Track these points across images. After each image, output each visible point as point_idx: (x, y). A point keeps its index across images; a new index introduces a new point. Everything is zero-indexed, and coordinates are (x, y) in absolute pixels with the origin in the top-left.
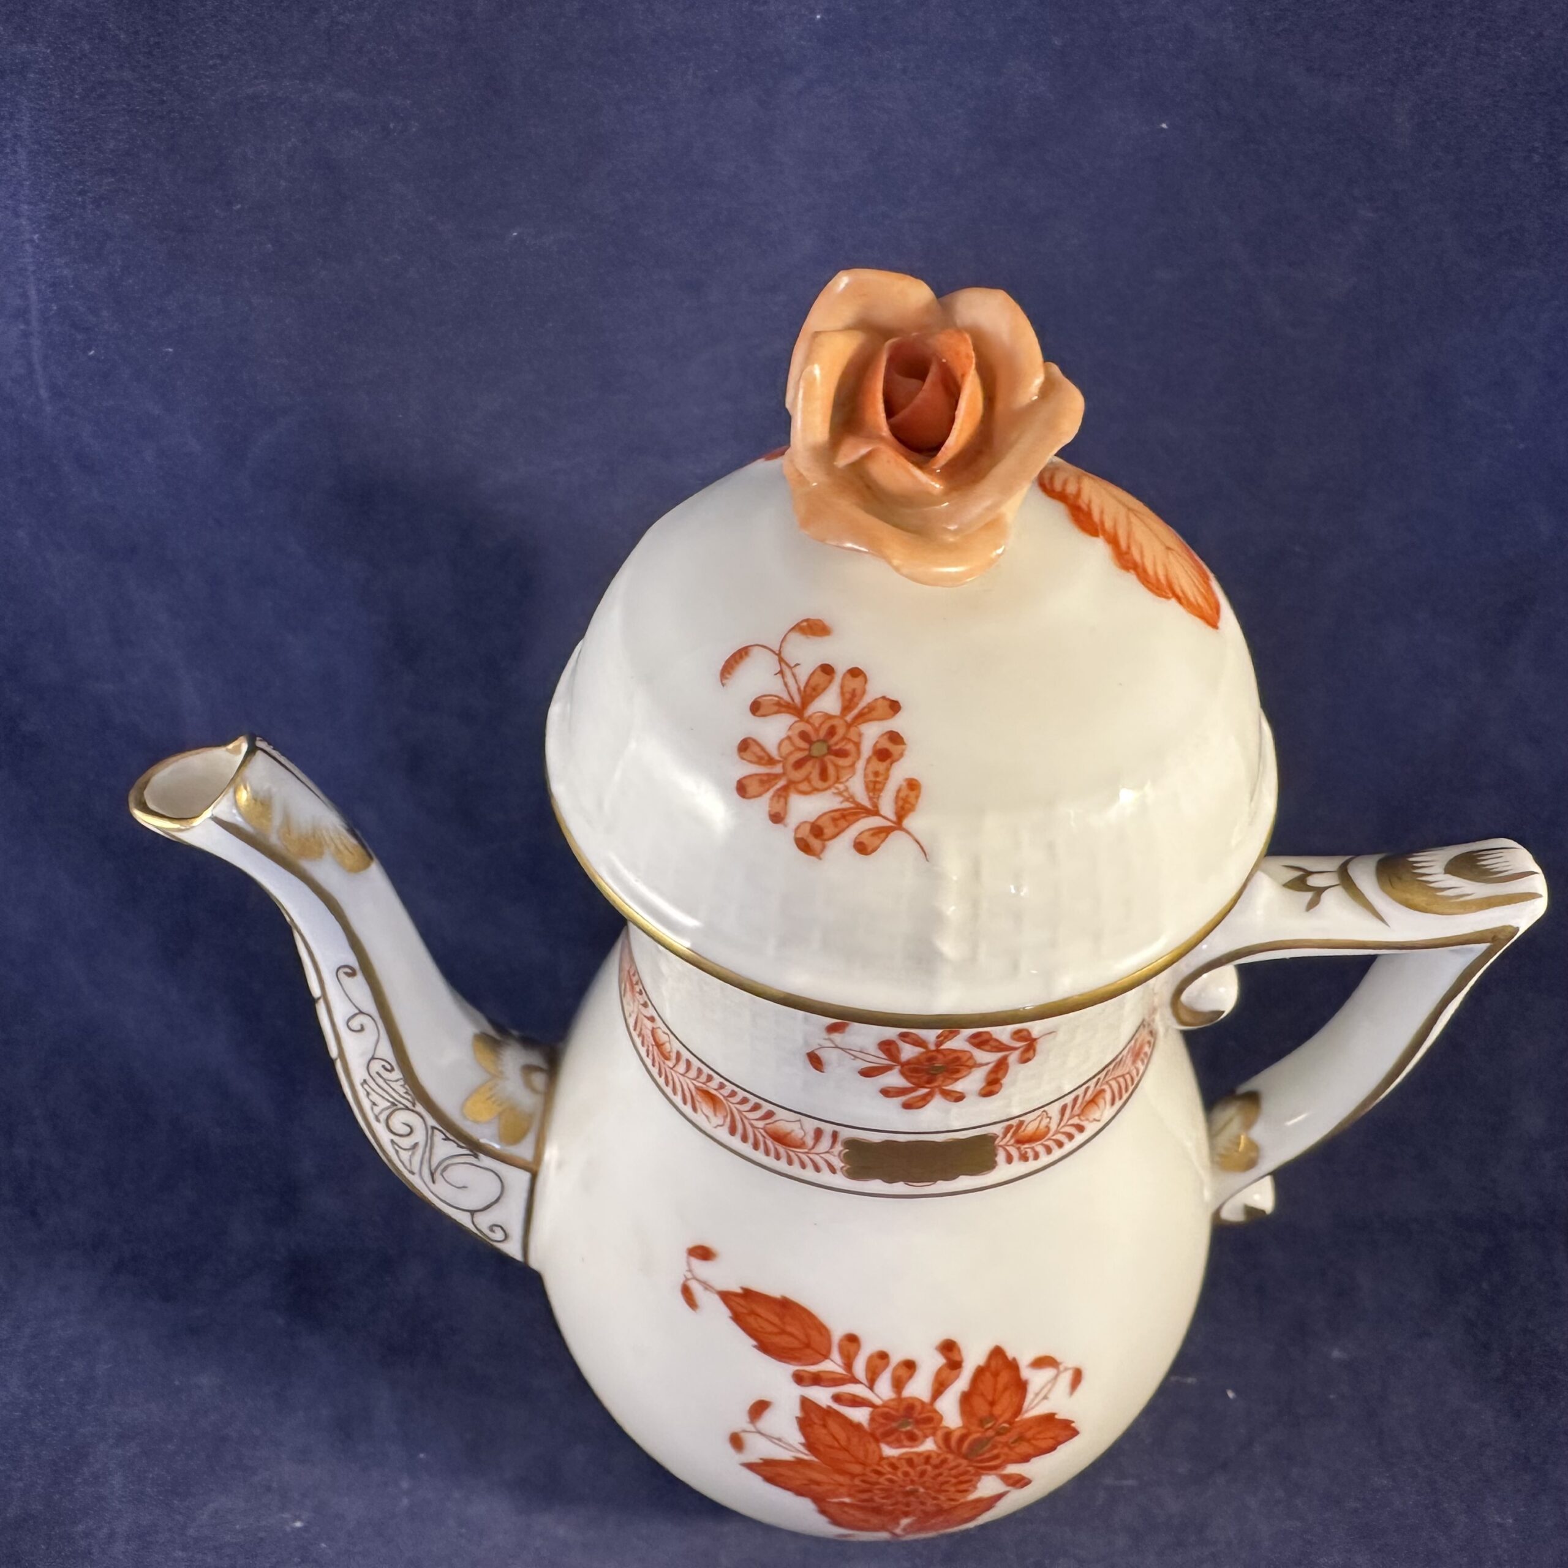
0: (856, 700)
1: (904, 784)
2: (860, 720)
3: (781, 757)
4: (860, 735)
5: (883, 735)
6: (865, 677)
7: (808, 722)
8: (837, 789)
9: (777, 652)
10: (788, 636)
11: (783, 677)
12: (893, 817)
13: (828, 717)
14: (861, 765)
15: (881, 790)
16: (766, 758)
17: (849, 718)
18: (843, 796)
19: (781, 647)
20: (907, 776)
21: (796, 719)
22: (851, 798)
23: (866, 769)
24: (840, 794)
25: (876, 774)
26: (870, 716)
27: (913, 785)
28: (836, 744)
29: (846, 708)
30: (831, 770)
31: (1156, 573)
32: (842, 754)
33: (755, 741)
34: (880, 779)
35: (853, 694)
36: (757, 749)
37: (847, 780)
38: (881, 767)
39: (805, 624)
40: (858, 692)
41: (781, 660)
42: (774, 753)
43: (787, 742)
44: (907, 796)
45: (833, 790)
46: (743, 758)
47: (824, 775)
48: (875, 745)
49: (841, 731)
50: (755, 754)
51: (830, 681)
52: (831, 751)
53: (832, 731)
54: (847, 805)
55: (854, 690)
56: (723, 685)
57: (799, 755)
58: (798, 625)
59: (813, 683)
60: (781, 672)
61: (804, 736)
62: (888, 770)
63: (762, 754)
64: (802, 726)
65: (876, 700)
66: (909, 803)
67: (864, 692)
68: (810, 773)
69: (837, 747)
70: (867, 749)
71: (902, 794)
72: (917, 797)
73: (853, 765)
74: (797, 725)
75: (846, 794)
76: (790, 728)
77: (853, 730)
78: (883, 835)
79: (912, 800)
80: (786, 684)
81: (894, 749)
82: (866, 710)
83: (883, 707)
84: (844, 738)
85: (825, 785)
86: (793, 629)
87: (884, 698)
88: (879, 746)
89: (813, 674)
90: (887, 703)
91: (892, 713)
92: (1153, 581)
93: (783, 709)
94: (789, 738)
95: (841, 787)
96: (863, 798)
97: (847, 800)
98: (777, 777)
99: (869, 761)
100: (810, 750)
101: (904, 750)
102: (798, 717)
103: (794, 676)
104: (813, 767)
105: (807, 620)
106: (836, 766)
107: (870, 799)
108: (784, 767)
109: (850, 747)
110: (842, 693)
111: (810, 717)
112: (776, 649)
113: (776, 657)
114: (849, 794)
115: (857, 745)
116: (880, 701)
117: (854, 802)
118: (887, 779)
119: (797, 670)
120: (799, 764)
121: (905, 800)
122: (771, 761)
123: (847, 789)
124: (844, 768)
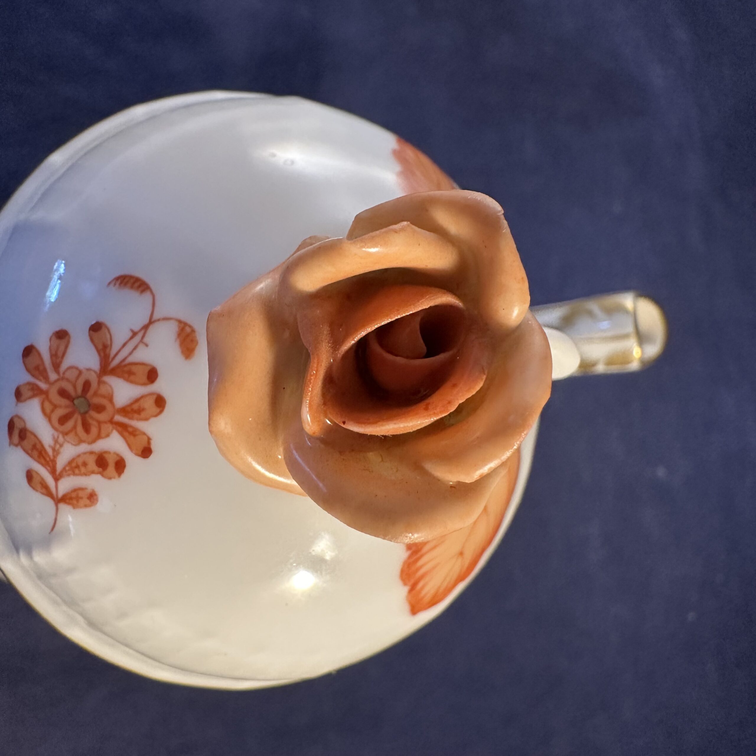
0: (136, 416)
1: (89, 491)
2: (120, 429)
3: (64, 373)
4: (108, 435)
5: (118, 455)
6: (161, 412)
7: (100, 382)
8: (58, 437)
9: (153, 320)
10: (172, 322)
11: (131, 338)
12: (61, 494)
13: (110, 398)
14: (84, 448)
15: (74, 474)
16: (58, 361)
17: (118, 418)
18: (55, 444)
19: (159, 320)
20: (96, 490)
21: (98, 372)
22: (56, 452)
23: (85, 453)
24: (56, 441)
25: (85, 464)
26: (126, 434)
27: (92, 497)
28: (92, 418)
29: (125, 411)
30: (70, 424)
31: (421, 567)
32: (87, 428)
33: (68, 342)
34: (83, 470)
35: (139, 411)
36: (62, 348)
37: (68, 442)
38: (92, 465)
39: (188, 330)
40: (143, 415)
41: (146, 328)
42: (64, 366)
43: (76, 373)
44: (82, 498)
45: (56, 434)
46: (50, 340)
47: (63, 420)
48: (106, 452)
49: (102, 417)
50: (58, 347)
51: (144, 384)
52: (84, 415)
53: (100, 409)
54: (50, 451)
55: (143, 410)
56: (109, 283)
57: (69, 388)
58: (186, 324)
59: (134, 369)
60: (134, 334)
61: (87, 385)
62: (93, 472)
63: (60, 354)
64: (93, 379)
65: (144, 434)
66: (78, 501)
67: (146, 419)
68: (60, 407)
69: (91, 421)
70: (101, 445)
71: (81, 494)
72: (86, 506)
73: (81, 441)
74: (93, 373)
75: (58, 446)
76: (88, 370)
77: (110, 426)
78: (44, 491)
79: (82, 502)
80: (124, 345)
81: (111, 469)
82: (130, 429)
83: (141, 442)
84: (99, 423)
85: (56, 424)
86: (180, 322)
87: (149, 439)
88: (106, 456)
89: (143, 364)
90: (144, 444)
91: (140, 453)
92: (413, 568)
93: (102, 354)
94: (80, 372)
95: (61, 439)
96: (61, 462)
97: (54, 450)
98: (46, 378)
99: (91, 453)
100: (78, 397)
101: (114, 478)
102: (100, 371)
103: (135, 348)
104: (67, 407)
105: (193, 331)
106: (75, 427)
107: (64, 469)
108: (56, 381)
109: (94, 430)
110: (137, 400)
111: (105, 383)
112: (156, 316)
113: (146, 321)
114: (58, 450)
115: (99, 437)
116: (145, 438)
117: (55, 457)
118: (85, 474)
119: (141, 346)
120: (63, 393)
121: (78, 498)
122: (56, 366)
123: (61, 446)
124: (76, 434)
